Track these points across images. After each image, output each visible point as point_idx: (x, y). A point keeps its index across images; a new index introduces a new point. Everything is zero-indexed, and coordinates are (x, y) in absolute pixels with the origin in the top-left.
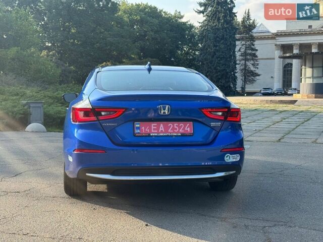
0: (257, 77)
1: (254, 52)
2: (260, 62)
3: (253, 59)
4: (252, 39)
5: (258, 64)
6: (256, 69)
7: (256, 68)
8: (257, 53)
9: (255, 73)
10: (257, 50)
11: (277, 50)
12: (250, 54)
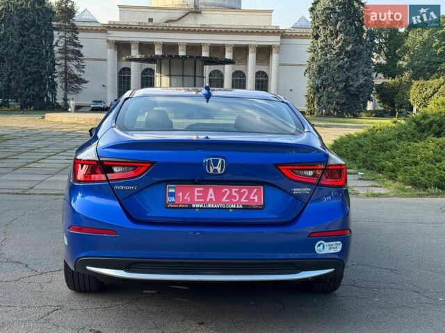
0: (84, 85)
1: (77, 49)
2: (86, 63)
3: (76, 59)
4: (75, 29)
5: (83, 67)
6: (82, 74)
7: (81, 71)
8: (82, 51)
9: (81, 79)
10: (82, 46)
11: (110, 48)
12: (73, 52)
